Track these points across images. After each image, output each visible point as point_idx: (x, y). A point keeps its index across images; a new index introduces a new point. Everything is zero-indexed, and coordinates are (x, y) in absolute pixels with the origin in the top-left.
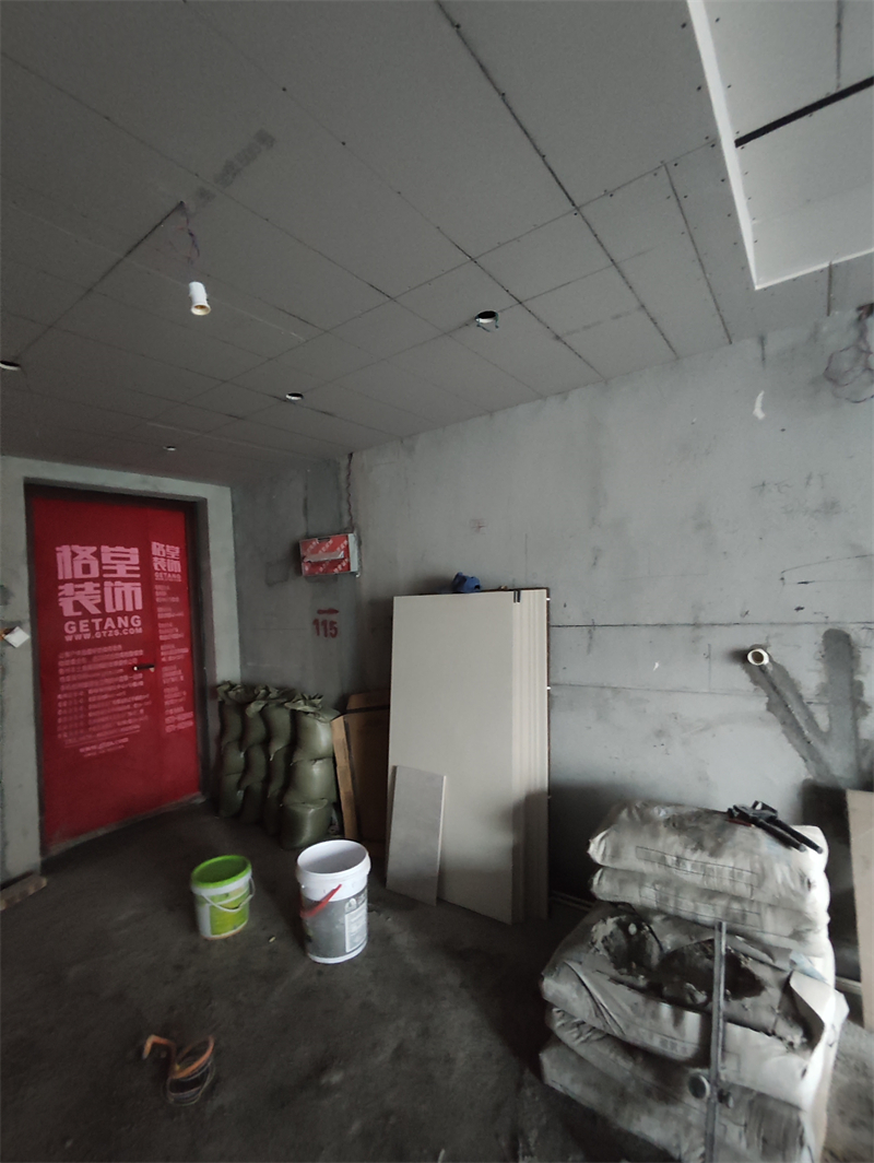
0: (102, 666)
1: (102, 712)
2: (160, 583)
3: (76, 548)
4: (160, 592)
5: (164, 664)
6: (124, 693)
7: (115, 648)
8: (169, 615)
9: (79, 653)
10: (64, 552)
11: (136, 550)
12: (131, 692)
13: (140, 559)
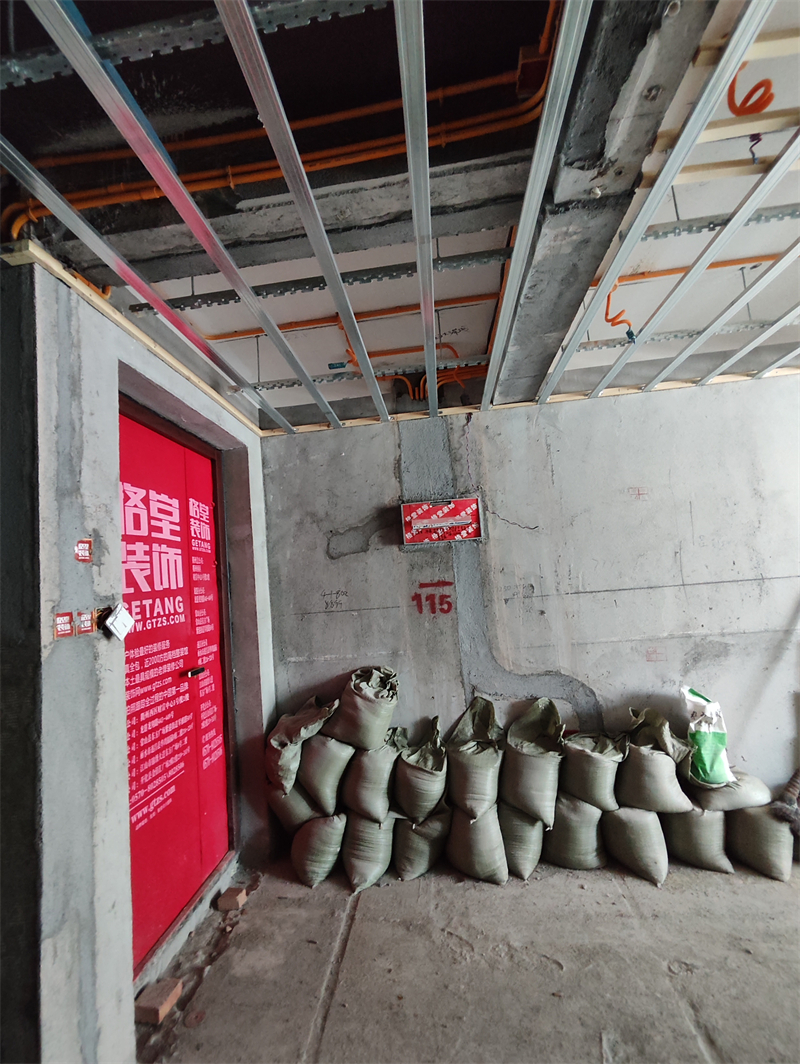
2: (195, 553)
3: (128, 487)
4: (196, 567)
6: (172, 714)
7: (163, 645)
8: (203, 599)
11: (175, 502)
12: (177, 712)
13: (181, 516)
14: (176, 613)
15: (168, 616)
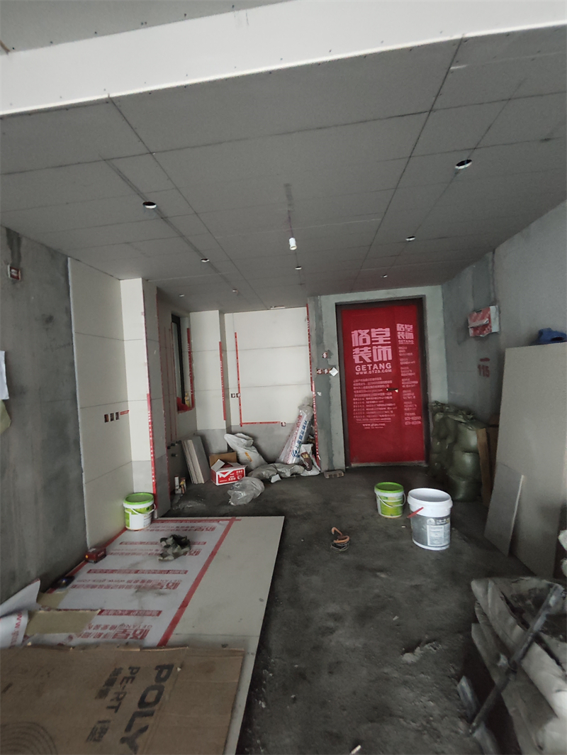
0: (372, 387)
1: (372, 409)
2: (401, 345)
3: (360, 331)
4: (402, 350)
5: (404, 389)
6: (383, 401)
7: (378, 379)
8: (407, 363)
9: (361, 380)
10: (355, 334)
11: (388, 329)
12: (386, 401)
13: (391, 334)
14: (386, 368)
15: (381, 370)
